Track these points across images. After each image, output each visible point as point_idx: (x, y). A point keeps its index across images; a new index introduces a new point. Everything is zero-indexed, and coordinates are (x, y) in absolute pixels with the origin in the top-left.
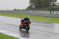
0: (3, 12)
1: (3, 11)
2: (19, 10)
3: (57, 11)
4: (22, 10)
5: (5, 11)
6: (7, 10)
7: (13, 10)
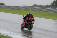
0: (18, 9)
1: (18, 7)
2: (41, 6)
4: (44, 6)
5: (20, 7)
6: (23, 6)
7: (32, 6)
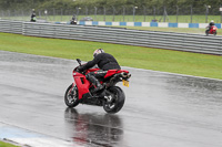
3: (85, 17)
